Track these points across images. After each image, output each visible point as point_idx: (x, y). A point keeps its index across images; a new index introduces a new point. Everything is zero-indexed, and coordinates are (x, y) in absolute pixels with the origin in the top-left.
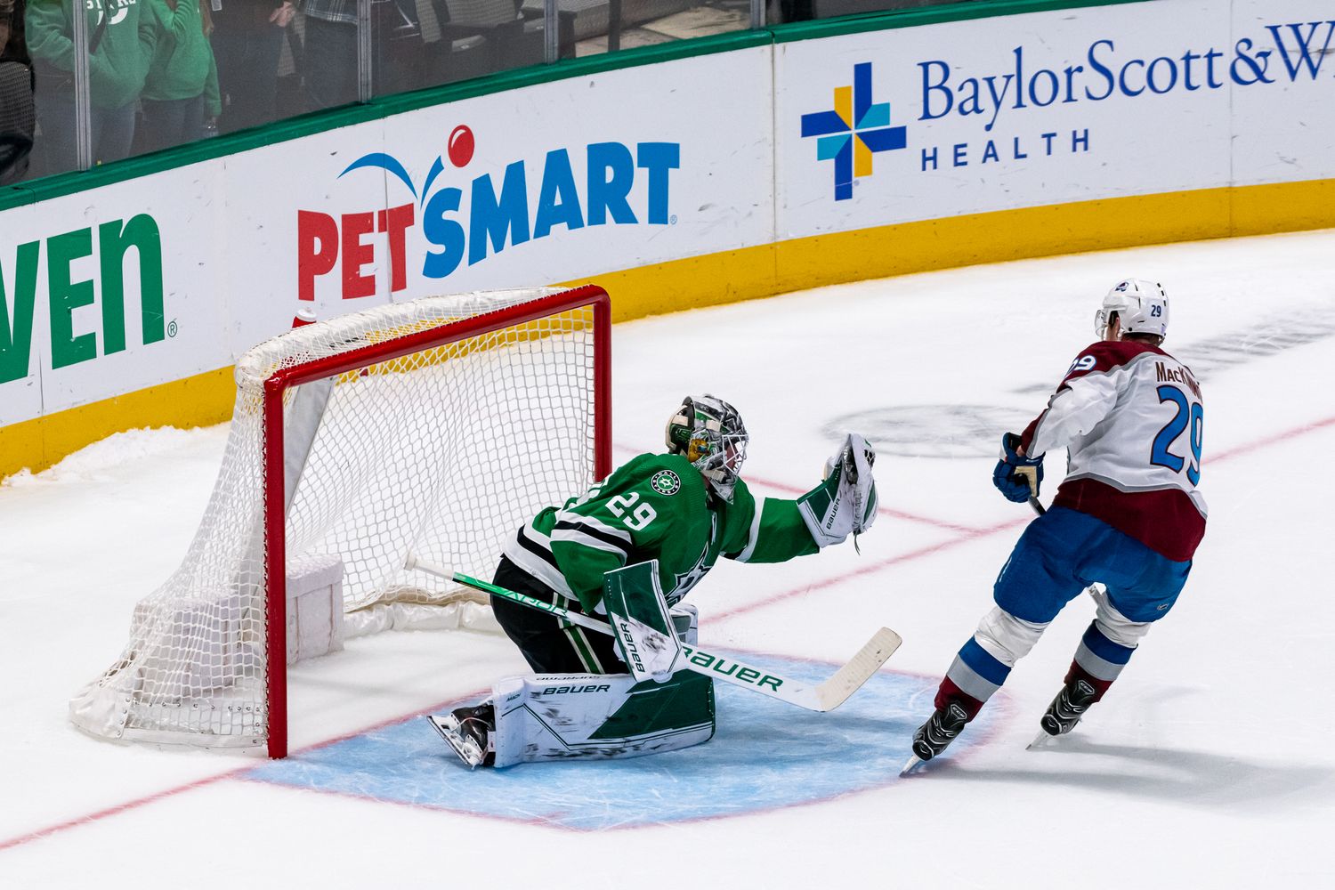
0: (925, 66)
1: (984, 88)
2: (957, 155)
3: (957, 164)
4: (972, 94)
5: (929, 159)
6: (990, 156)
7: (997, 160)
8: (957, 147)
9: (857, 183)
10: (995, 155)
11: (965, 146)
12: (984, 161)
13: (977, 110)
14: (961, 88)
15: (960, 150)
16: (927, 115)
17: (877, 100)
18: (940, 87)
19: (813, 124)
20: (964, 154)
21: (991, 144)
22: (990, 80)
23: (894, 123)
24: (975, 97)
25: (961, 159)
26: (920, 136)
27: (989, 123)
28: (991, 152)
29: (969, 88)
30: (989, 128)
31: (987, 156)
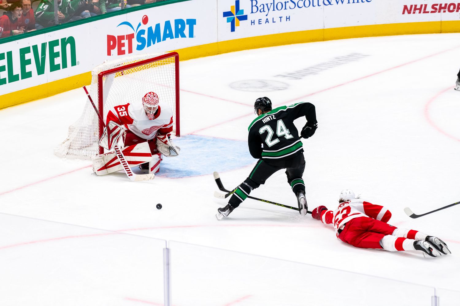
1: (266, 6)
2: (259, 22)
3: (259, 24)
4: (263, 7)
5: (253, 22)
7: (268, 23)
8: (259, 20)
9: (236, 28)
10: (268, 22)
11: (261, 19)
12: (266, 23)
13: (264, 11)
14: (260, 6)
15: (260, 21)
16: (252, 12)
17: (241, 8)
18: (255, 6)
19: (226, 14)
20: (261, 21)
21: (267, 19)
22: (267, 4)
23: (245, 14)
24: (264, 8)
25: (260, 23)
26: (251, 17)
27: (267, 14)
28: (267, 21)
29: (262, 6)
30: (267, 15)
31: (266, 22)
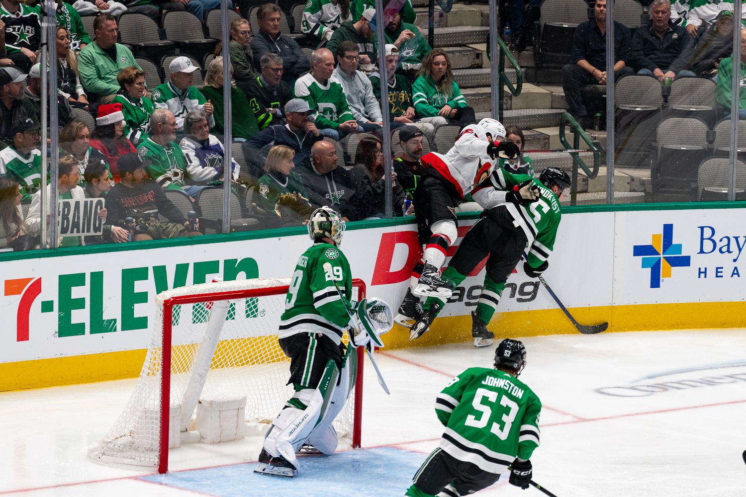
0: (702, 228)
6: (736, 274)
